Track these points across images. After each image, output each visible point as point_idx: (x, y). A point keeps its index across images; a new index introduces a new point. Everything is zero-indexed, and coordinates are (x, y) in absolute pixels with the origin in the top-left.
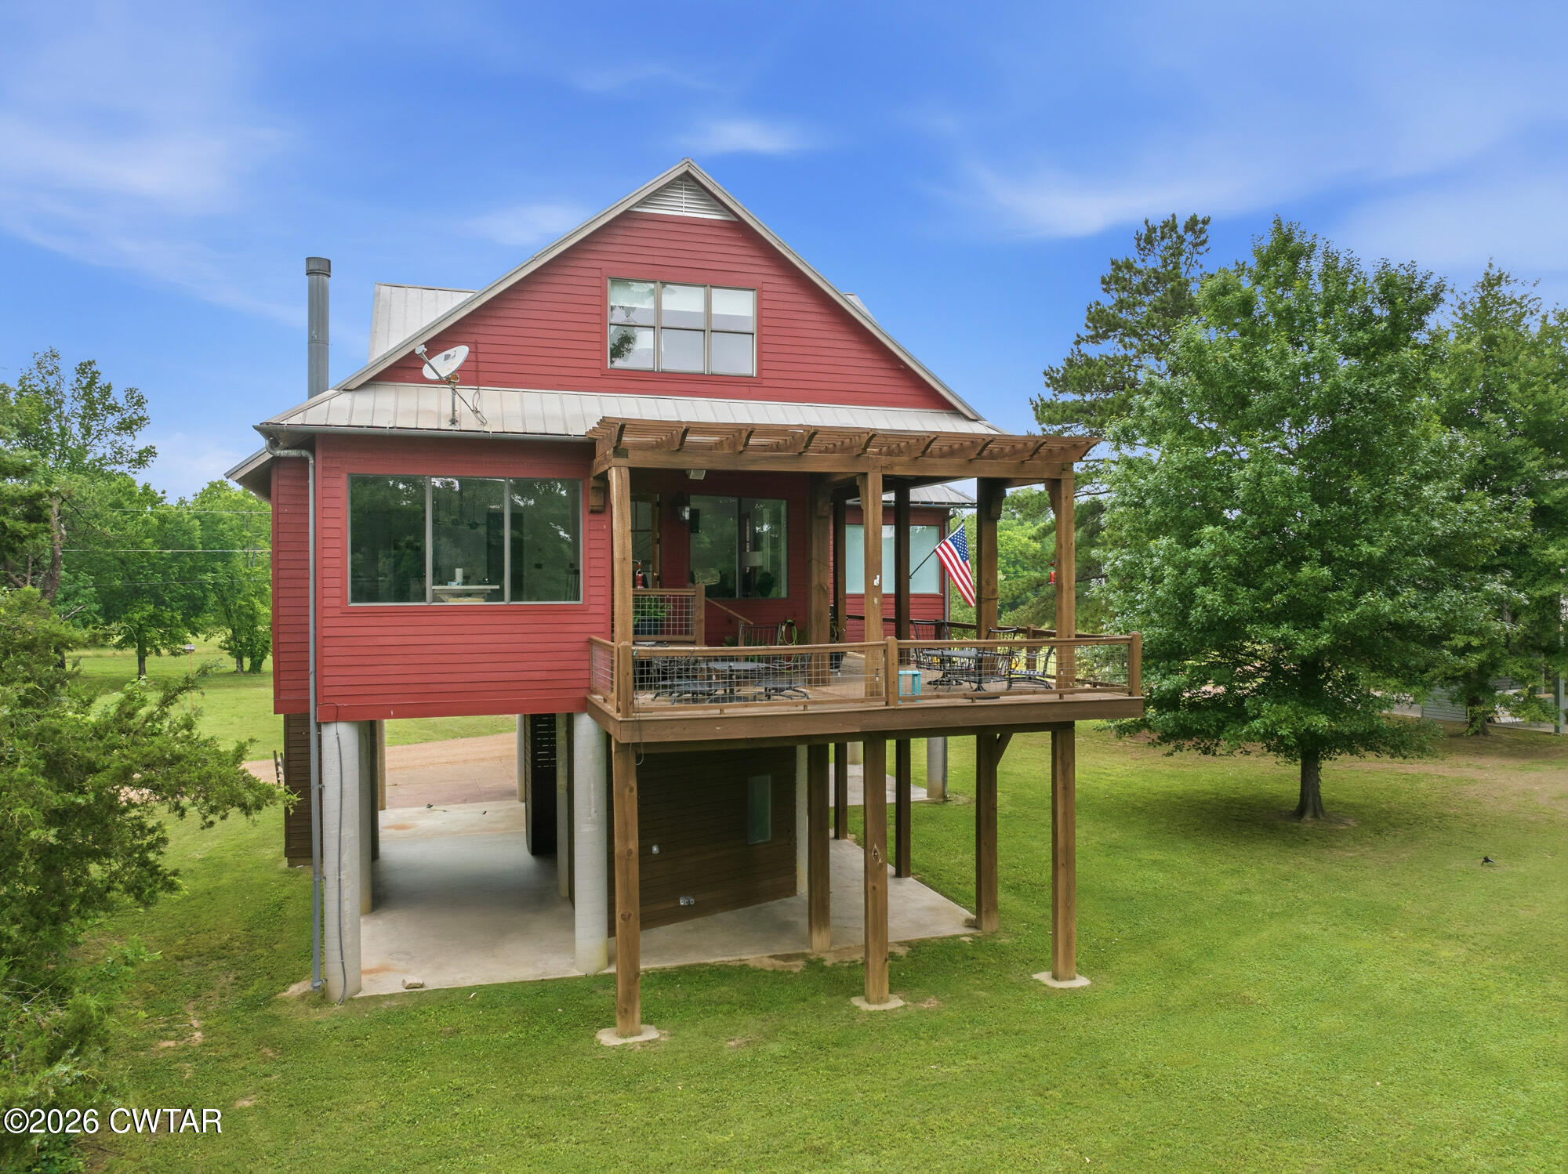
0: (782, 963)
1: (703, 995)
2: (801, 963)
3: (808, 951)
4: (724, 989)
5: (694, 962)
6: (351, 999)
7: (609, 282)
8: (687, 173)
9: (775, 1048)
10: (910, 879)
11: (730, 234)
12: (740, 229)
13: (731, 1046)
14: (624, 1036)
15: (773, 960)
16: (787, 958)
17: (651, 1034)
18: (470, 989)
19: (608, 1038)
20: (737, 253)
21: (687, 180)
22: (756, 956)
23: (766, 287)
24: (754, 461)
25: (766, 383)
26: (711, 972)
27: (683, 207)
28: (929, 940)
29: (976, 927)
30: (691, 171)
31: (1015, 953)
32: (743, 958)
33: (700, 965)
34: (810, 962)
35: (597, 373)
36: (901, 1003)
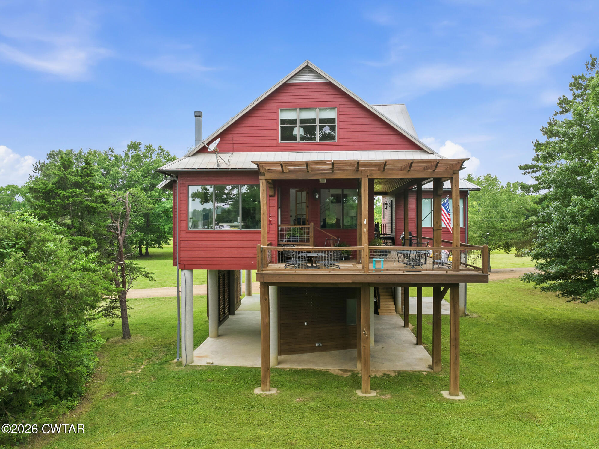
0: (342, 373)
1: (303, 381)
2: (350, 373)
3: (355, 369)
4: (312, 379)
5: (309, 368)
6: (188, 365)
7: (280, 110)
8: (307, 65)
9: (312, 404)
10: (421, 346)
11: (326, 87)
12: (330, 84)
13: (297, 401)
14: (263, 391)
15: (339, 371)
16: (346, 371)
17: (274, 391)
18: (226, 367)
19: (257, 391)
20: (329, 95)
21: (307, 68)
22: (334, 369)
23: (341, 106)
24: (314, 175)
25: (341, 144)
26: (312, 372)
27: (308, 79)
28: (408, 371)
29: (432, 369)
30: (308, 65)
31: (441, 382)
32: (329, 369)
33: (311, 369)
34: (353, 374)
35: (275, 145)
36: (375, 394)
